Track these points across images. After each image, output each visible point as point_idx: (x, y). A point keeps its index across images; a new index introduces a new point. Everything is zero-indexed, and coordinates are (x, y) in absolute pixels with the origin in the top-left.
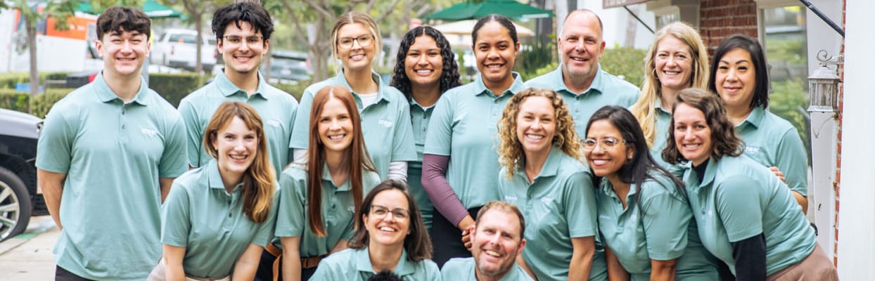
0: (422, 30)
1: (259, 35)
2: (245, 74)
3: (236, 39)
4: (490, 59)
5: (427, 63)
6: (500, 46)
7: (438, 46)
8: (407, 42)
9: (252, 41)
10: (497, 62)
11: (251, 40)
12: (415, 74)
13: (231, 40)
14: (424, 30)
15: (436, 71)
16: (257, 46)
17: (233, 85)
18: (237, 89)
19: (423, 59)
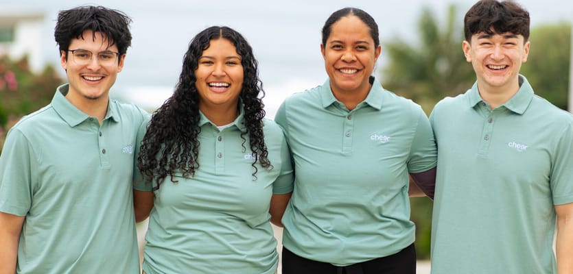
0: (219, 31)
1: (114, 49)
2: (93, 99)
3: (84, 54)
4: (344, 61)
5: (224, 74)
6: (359, 47)
7: (238, 53)
8: (199, 46)
9: (105, 57)
10: (352, 66)
11: (103, 55)
12: (208, 88)
13: (78, 55)
14: (221, 31)
15: (233, 86)
16: (111, 64)
17: (82, 113)
18: (86, 117)
19: (218, 69)
